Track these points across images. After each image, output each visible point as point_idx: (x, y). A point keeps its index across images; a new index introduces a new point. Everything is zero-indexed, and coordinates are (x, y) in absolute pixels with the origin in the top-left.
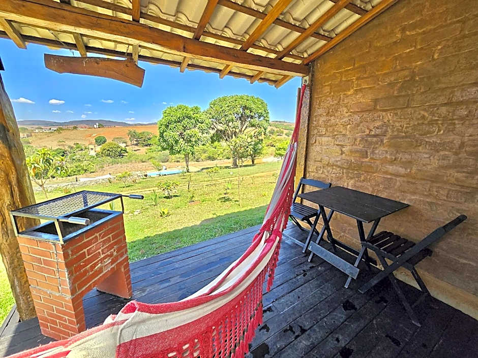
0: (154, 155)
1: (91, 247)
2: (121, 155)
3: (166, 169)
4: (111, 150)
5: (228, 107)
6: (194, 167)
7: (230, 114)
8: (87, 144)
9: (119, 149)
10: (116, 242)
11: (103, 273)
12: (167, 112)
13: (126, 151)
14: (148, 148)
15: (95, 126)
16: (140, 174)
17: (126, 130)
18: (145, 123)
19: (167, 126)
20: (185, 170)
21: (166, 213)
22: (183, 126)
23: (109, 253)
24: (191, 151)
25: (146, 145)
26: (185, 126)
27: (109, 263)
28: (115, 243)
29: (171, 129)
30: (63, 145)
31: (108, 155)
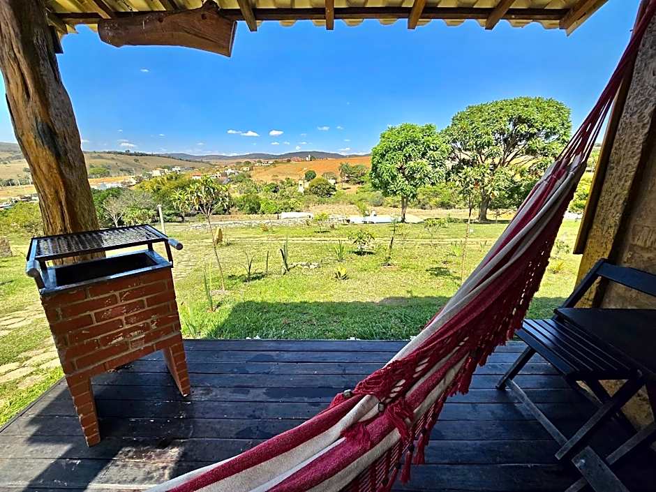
0: (365, 195)
1: (103, 309)
2: (329, 194)
3: (375, 215)
4: (319, 187)
5: (484, 121)
6: (413, 216)
7: (487, 133)
8: (296, 178)
9: (328, 187)
10: (153, 309)
11: (128, 352)
12: (386, 136)
13: (334, 189)
14: (361, 186)
15: (307, 159)
16: (341, 219)
17: (338, 163)
18: (360, 154)
19: (383, 156)
20: (400, 219)
21: (342, 274)
22: (405, 155)
23: (140, 324)
24: (411, 192)
25: (359, 183)
26: (407, 155)
27: (141, 339)
28: (154, 312)
29: (387, 160)
30: (276, 180)
31: (316, 193)
